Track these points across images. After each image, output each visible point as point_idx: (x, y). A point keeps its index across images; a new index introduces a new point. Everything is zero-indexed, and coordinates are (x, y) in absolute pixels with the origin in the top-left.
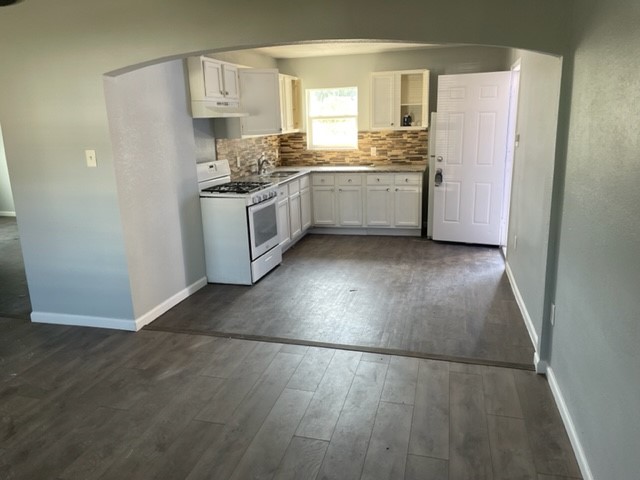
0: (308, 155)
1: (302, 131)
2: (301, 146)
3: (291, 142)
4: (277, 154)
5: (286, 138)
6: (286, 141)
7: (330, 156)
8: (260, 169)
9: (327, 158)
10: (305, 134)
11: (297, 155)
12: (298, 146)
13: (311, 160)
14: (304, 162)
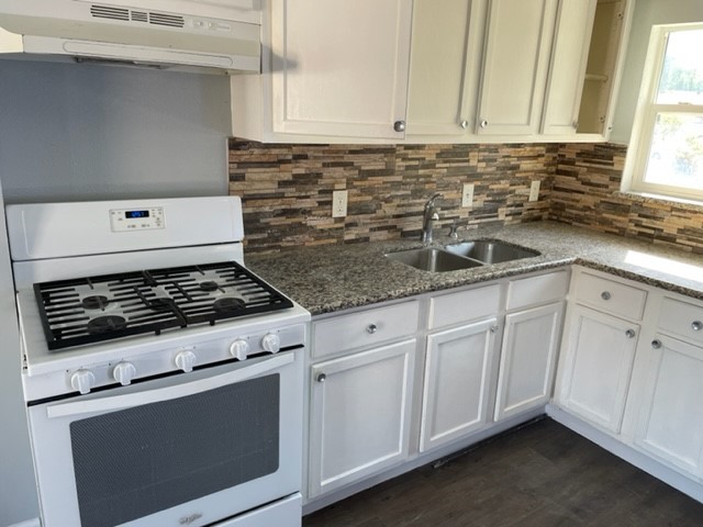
0: (621, 207)
1: (618, 141)
2: (604, 180)
3: (582, 167)
4: (534, 191)
5: (570, 155)
6: (571, 162)
7: (682, 223)
8: (426, 228)
9: (670, 225)
10: (622, 150)
11: (589, 200)
12: (596, 178)
13: (621, 221)
14: (604, 222)
